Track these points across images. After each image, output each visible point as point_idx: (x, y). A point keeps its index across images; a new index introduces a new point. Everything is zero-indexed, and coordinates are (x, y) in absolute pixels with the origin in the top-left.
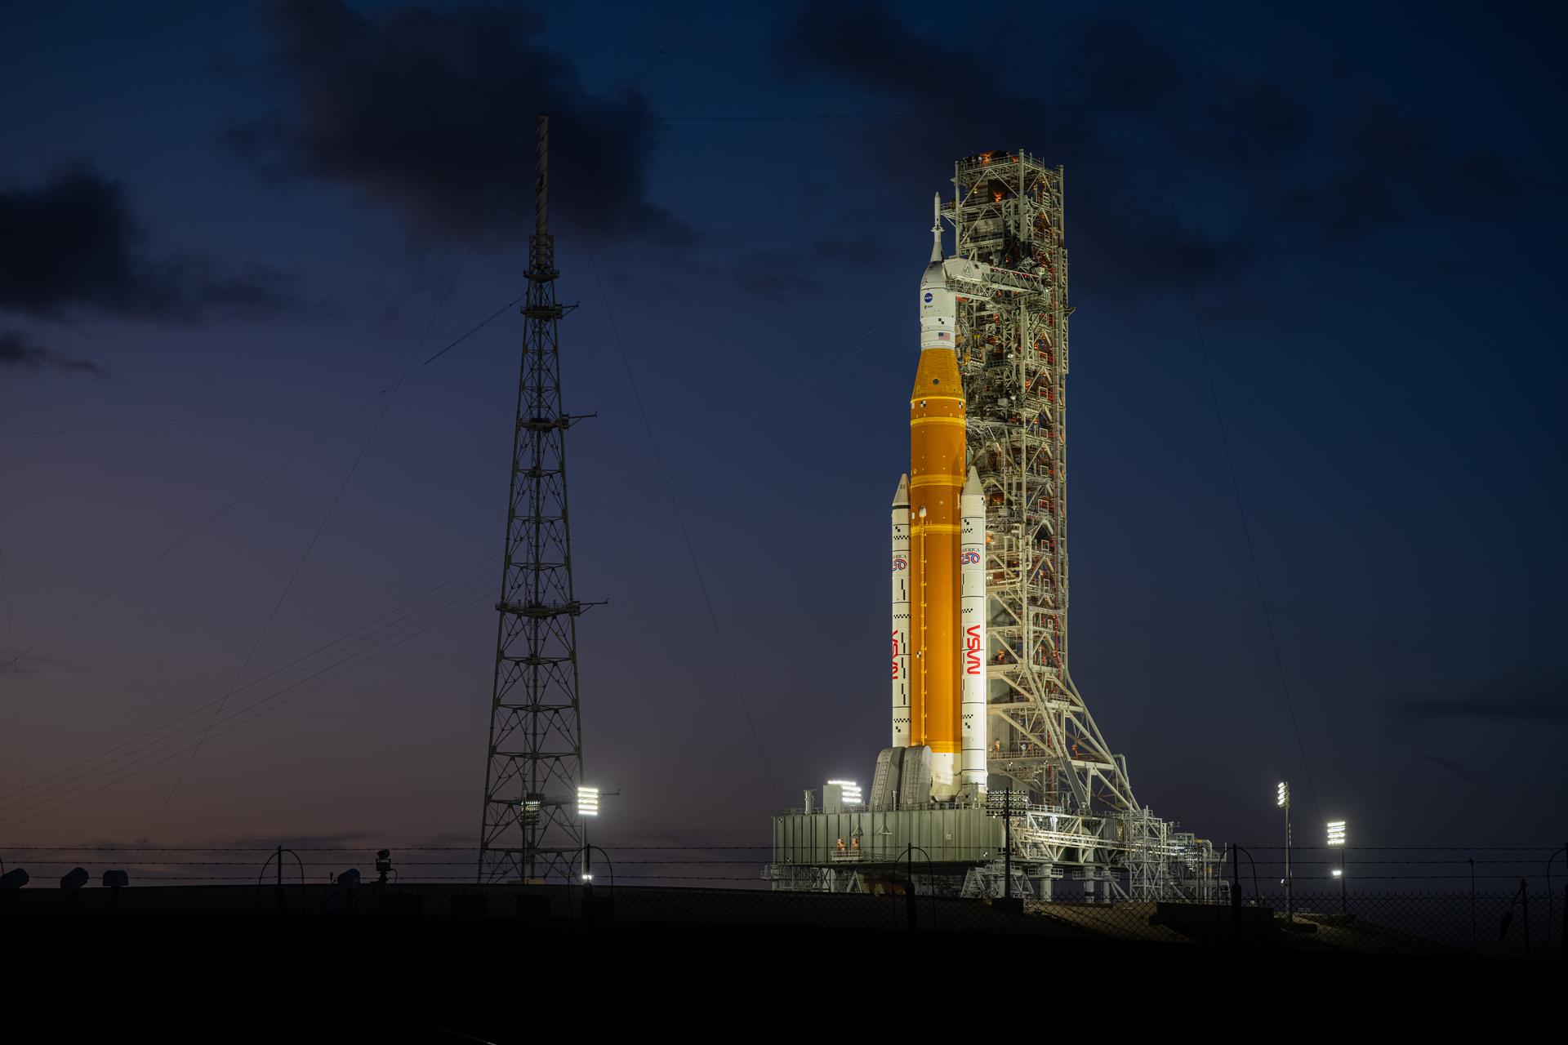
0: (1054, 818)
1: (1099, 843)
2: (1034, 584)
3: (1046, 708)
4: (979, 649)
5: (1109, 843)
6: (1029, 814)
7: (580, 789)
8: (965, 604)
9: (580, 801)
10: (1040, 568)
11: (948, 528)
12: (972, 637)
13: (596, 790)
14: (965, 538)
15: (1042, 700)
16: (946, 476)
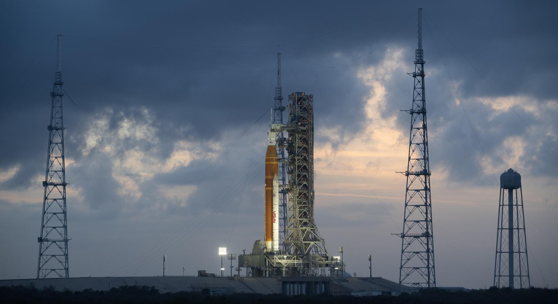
0: (285, 257)
1: (303, 262)
2: (300, 199)
3: (299, 229)
4: (275, 217)
5: (306, 262)
6: (275, 256)
7: (220, 248)
8: (274, 206)
9: (219, 251)
10: (303, 195)
11: (270, 188)
12: (274, 214)
13: (226, 248)
14: (274, 191)
15: (299, 227)
16: (270, 176)
